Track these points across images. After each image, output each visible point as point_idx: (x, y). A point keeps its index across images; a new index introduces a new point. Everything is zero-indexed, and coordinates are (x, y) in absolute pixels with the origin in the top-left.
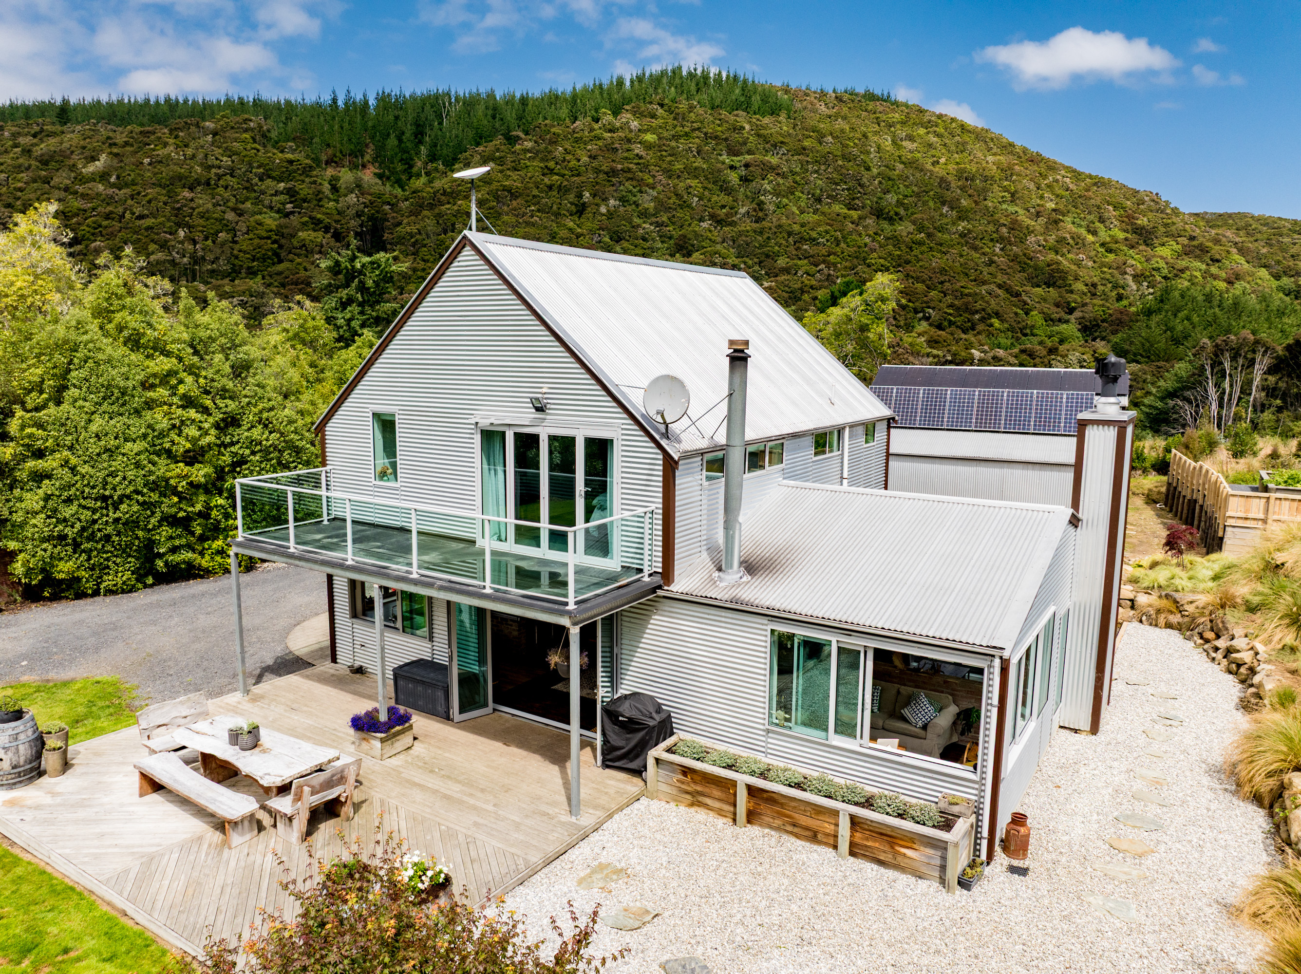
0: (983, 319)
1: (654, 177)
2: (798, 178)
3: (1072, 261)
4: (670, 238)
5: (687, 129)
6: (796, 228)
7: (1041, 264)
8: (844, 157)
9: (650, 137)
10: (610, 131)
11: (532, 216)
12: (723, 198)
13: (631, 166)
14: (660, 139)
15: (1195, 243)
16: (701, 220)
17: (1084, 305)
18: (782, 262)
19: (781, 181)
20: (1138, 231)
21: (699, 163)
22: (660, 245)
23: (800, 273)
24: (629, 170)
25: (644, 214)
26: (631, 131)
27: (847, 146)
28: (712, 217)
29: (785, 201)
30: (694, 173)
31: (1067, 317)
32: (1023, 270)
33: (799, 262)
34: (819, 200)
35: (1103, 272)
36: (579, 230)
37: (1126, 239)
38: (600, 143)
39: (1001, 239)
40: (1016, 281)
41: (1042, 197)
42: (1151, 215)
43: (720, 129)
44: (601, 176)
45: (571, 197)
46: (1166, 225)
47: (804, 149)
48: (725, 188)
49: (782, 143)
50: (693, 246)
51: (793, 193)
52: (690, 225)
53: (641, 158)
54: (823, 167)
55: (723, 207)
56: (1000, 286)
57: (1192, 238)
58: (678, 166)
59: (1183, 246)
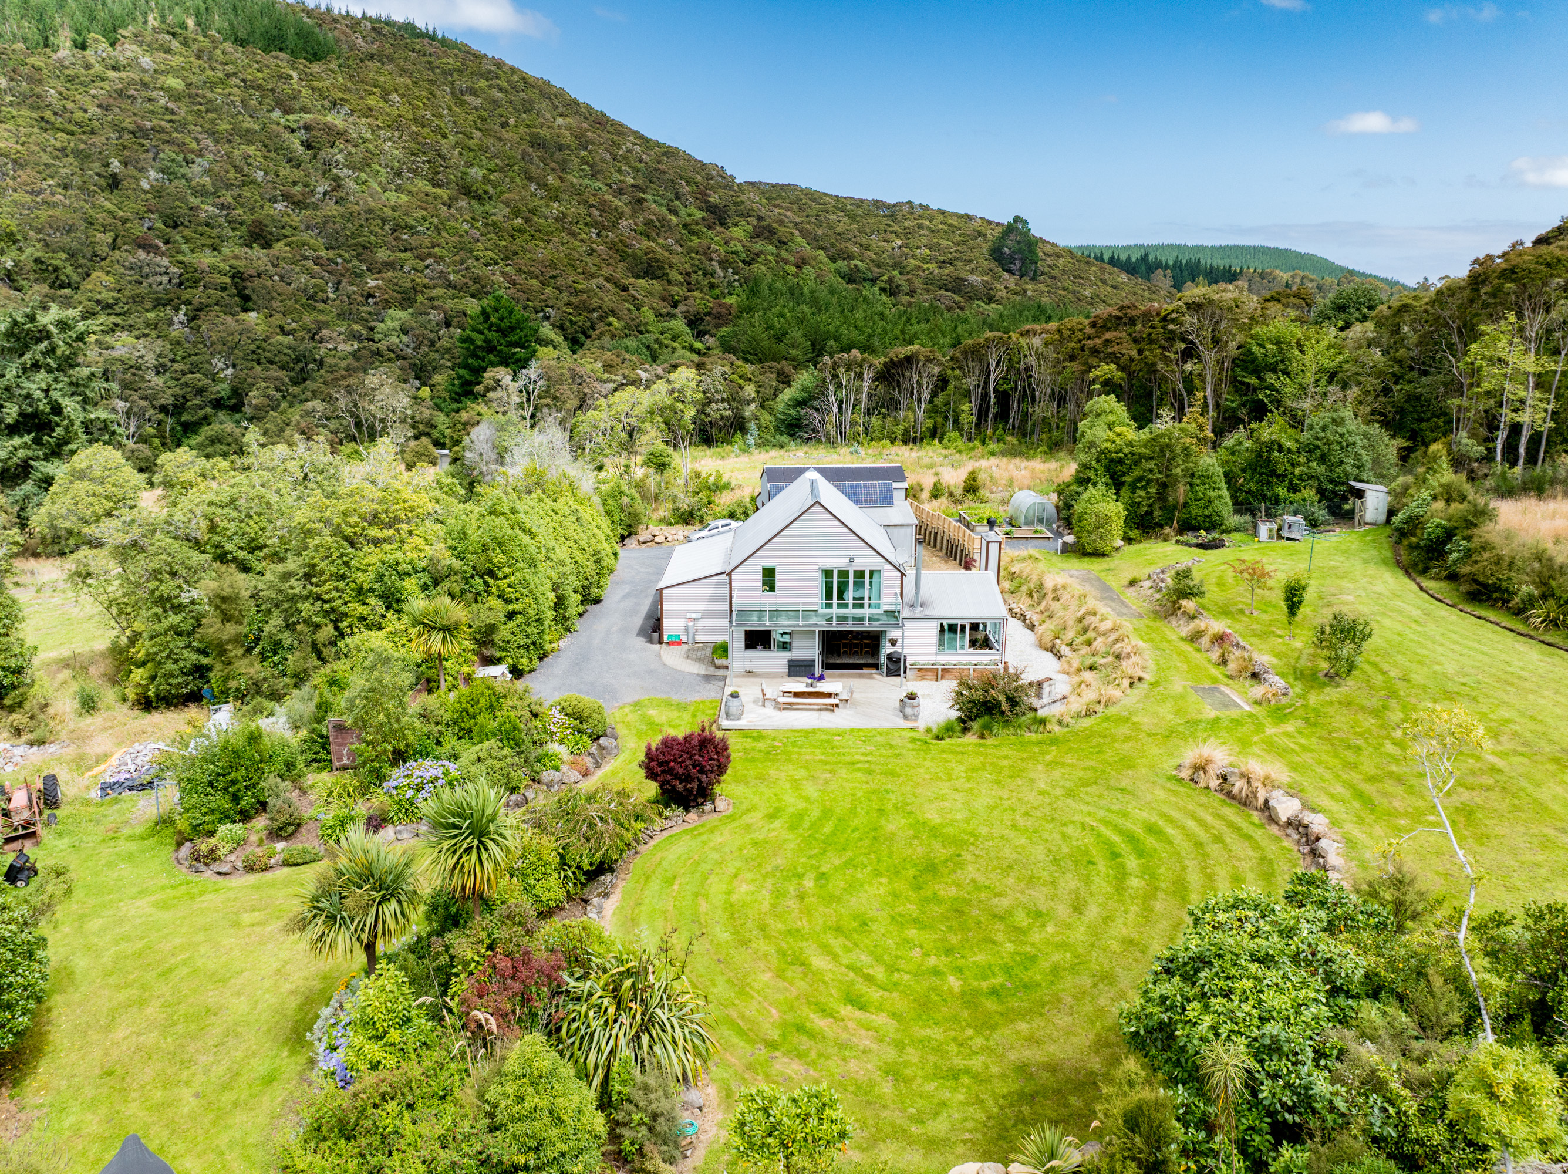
0: (601, 318)
1: (198, 141)
2: (371, 147)
3: (662, 246)
4: (241, 224)
5: (221, 75)
6: (388, 212)
7: (640, 253)
8: (415, 120)
9: (174, 83)
10: (114, 68)
11: (53, 194)
12: (298, 174)
13: (163, 123)
14: (189, 85)
15: (763, 223)
16: (274, 200)
17: (686, 298)
18: (382, 255)
19: (353, 150)
20: (711, 209)
21: (249, 123)
22: (231, 233)
23: (407, 268)
24: (162, 130)
25: (200, 192)
26: (145, 71)
27: (418, 108)
28: (286, 197)
29: (363, 176)
30: (248, 137)
31: (674, 311)
32: (623, 260)
34: (398, 174)
35: (692, 259)
36: (121, 214)
37: (704, 219)
38: (106, 85)
39: (595, 224)
40: (620, 271)
41: (619, 171)
42: (721, 191)
43: (260, 75)
44: (127, 136)
45: (97, 166)
46: (736, 204)
47: (371, 110)
48: (295, 163)
49: (342, 99)
51: (369, 165)
52: (262, 207)
53: (173, 113)
54: (397, 134)
55: (295, 183)
56: (608, 280)
57: (760, 218)
58: (224, 126)
59: (755, 227)
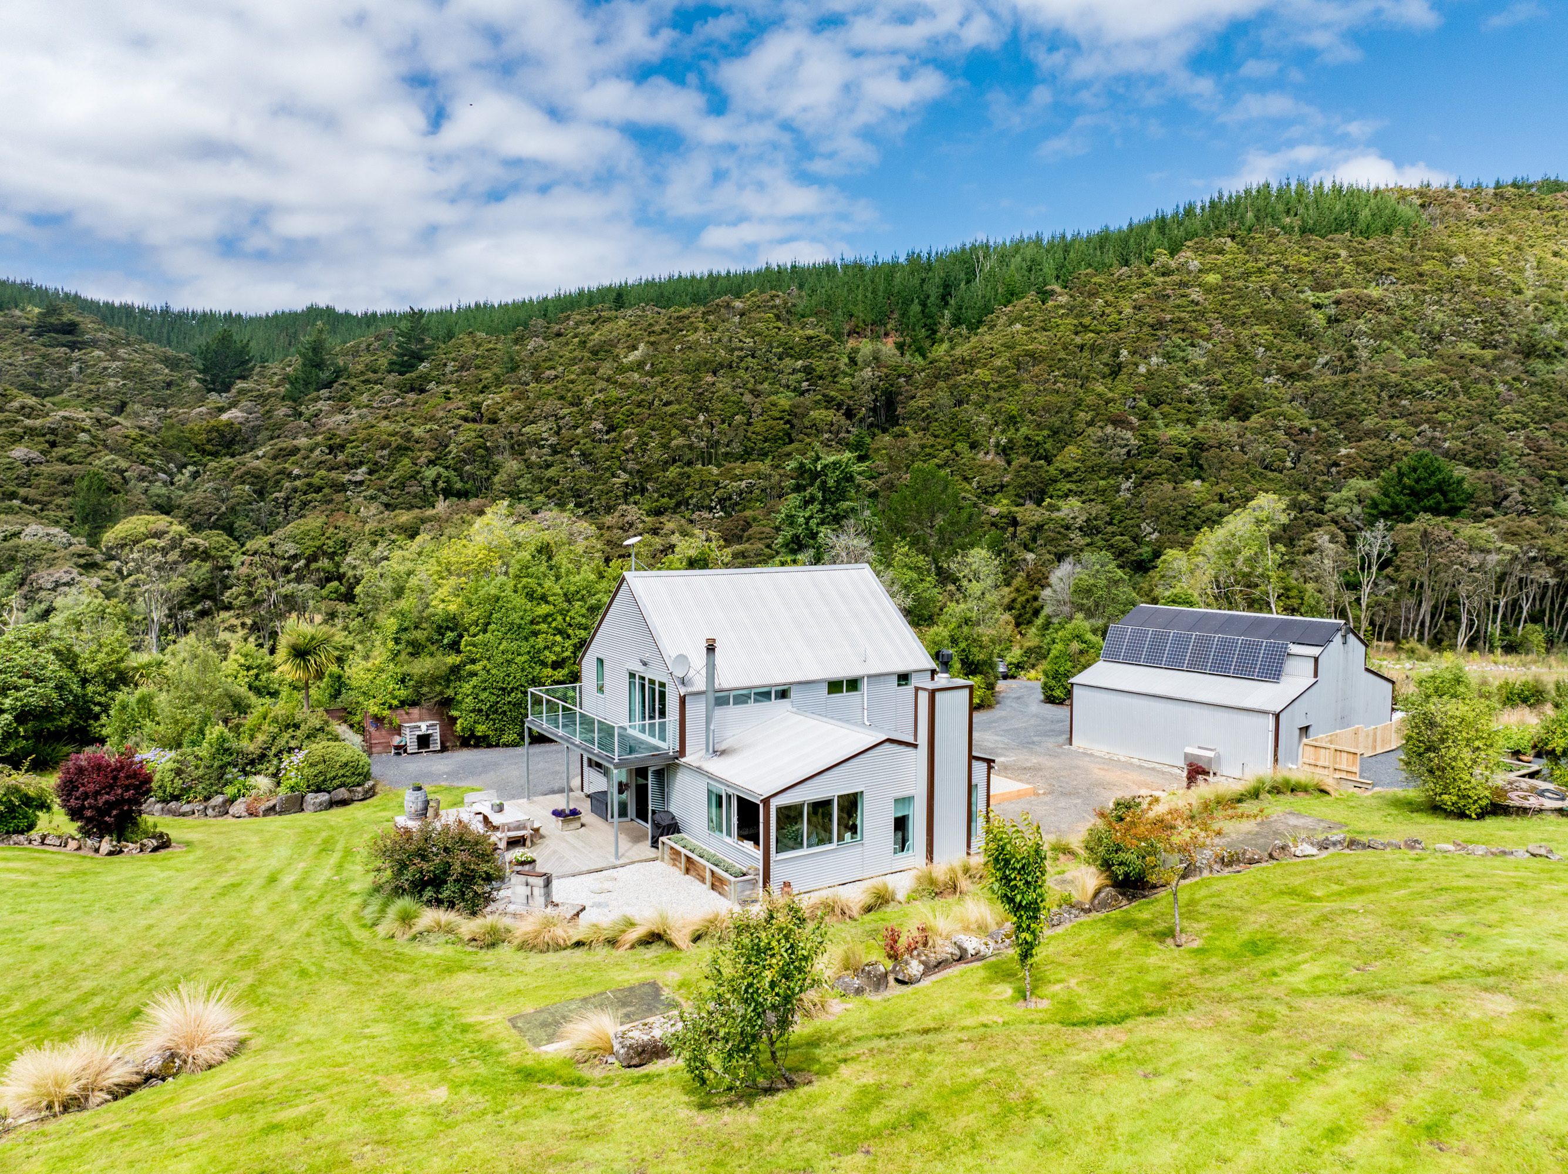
1: (1211, 325)
2: (1408, 313)
4: (1224, 398)
5: (1261, 264)
6: (1394, 378)
8: (1481, 280)
9: (1212, 278)
10: (1163, 274)
11: (1055, 383)
12: (1302, 346)
13: (1183, 315)
14: (1225, 278)
16: (1268, 374)
18: (1369, 423)
19: (1383, 318)
21: (1275, 304)
22: (1209, 407)
23: (1392, 436)
24: (1180, 320)
25: (1194, 371)
26: (1189, 272)
27: (1487, 265)
28: (1281, 370)
29: (1386, 343)
30: (1265, 317)
33: (1393, 422)
34: (1439, 338)
36: (1110, 395)
38: (1148, 291)
43: (1306, 259)
44: (1145, 329)
45: (1105, 357)
47: (1421, 275)
48: (1304, 332)
49: (1390, 269)
50: (1252, 407)
51: (1398, 333)
52: (1250, 381)
53: (1197, 304)
54: (1446, 296)
55: (1298, 357)
58: (1245, 310)
